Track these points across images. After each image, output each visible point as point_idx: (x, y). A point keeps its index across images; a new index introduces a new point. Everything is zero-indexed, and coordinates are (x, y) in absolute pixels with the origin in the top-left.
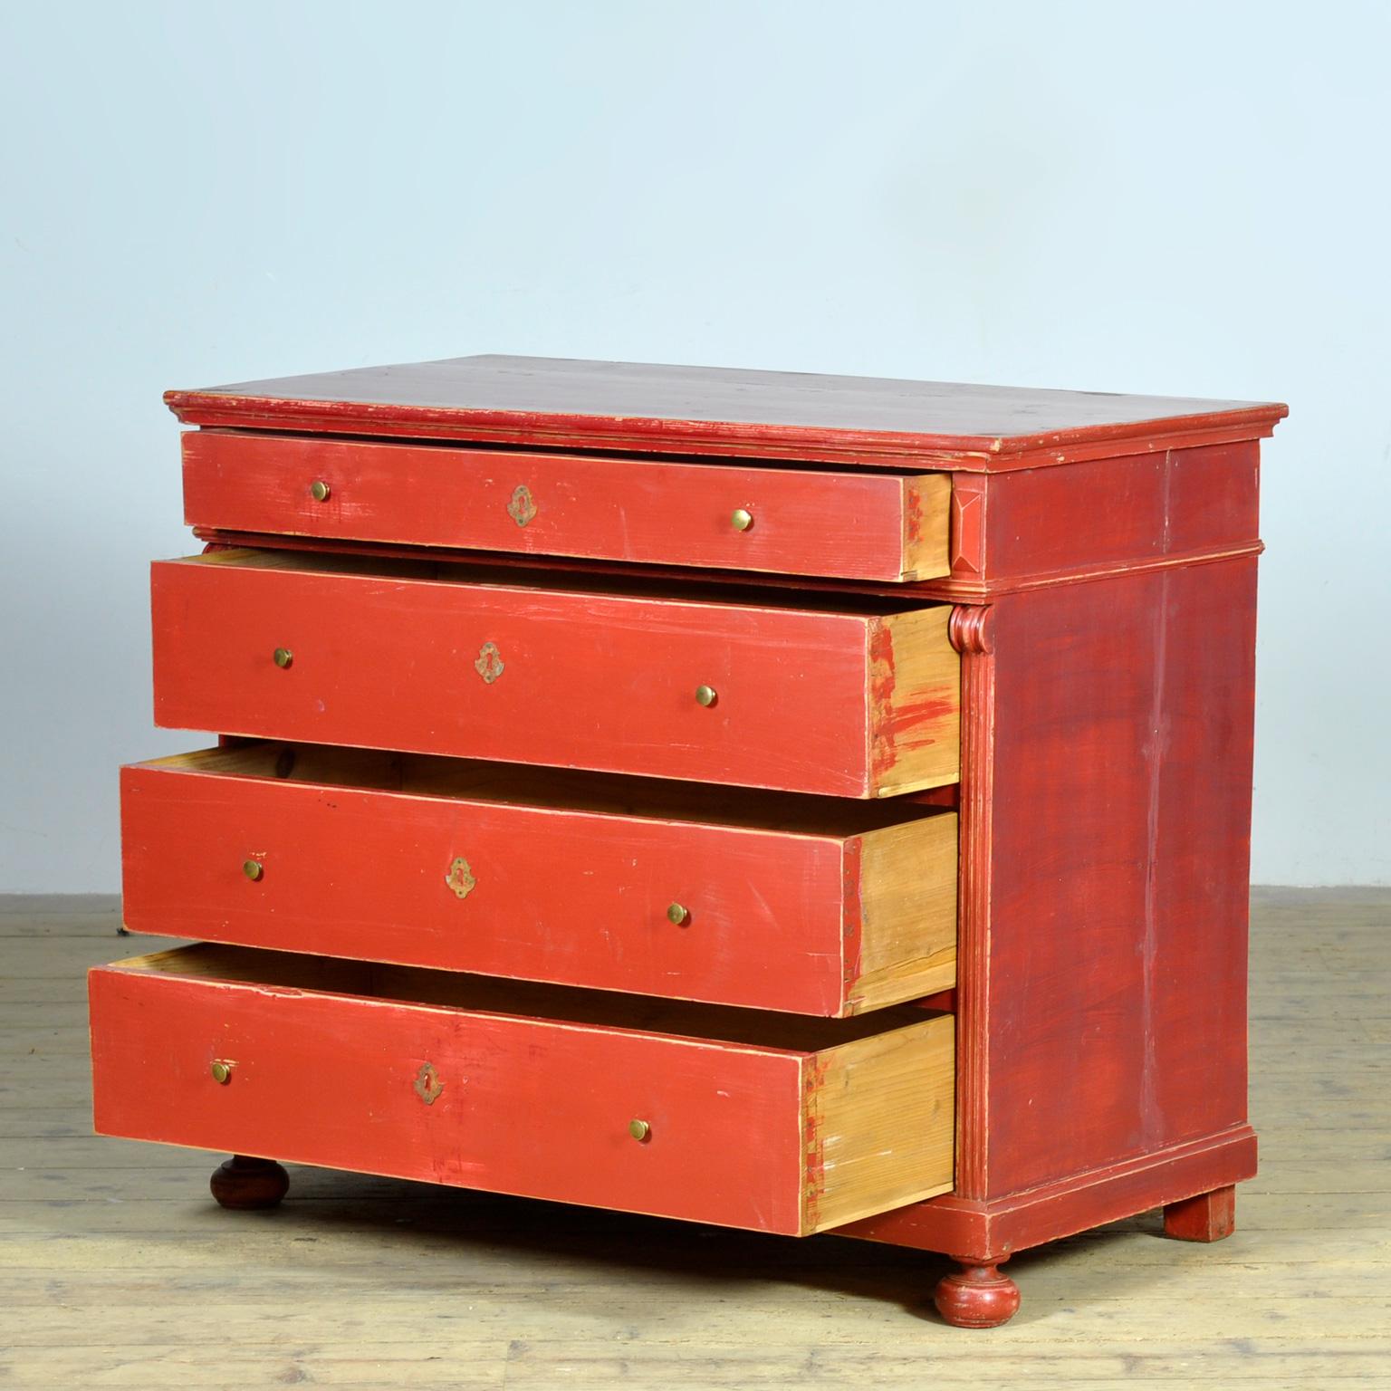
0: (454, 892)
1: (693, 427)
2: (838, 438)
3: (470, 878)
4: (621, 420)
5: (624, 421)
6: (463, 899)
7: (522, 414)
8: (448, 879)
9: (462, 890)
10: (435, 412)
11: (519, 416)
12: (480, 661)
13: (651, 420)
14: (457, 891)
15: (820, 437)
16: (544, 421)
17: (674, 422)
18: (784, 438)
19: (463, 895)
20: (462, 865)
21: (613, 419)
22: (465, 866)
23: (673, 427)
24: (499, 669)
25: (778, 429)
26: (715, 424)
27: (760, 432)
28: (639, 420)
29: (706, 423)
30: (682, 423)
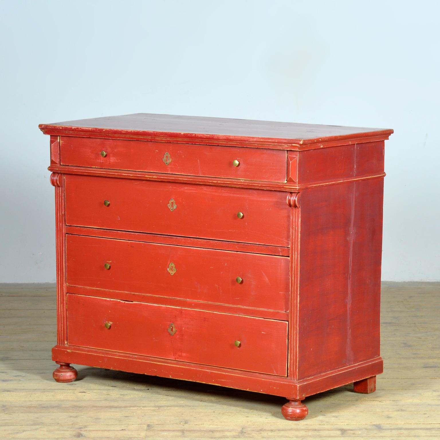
0: (170, 273)
1: (205, 136)
2: (251, 140)
3: (175, 269)
4: (183, 134)
5: (184, 134)
6: (173, 275)
7: (152, 132)
8: (168, 269)
9: (172, 273)
10: (124, 131)
11: (151, 132)
12: (169, 204)
13: (192, 134)
14: (171, 273)
15: (246, 139)
16: (159, 134)
17: (200, 134)
18: (234, 139)
19: (173, 274)
20: (172, 265)
21: (180, 134)
22: (173, 265)
23: (199, 136)
24: (175, 207)
25: (233, 137)
26: (212, 135)
27: (227, 138)
28: (189, 134)
29: (210, 135)
30: (202, 135)
